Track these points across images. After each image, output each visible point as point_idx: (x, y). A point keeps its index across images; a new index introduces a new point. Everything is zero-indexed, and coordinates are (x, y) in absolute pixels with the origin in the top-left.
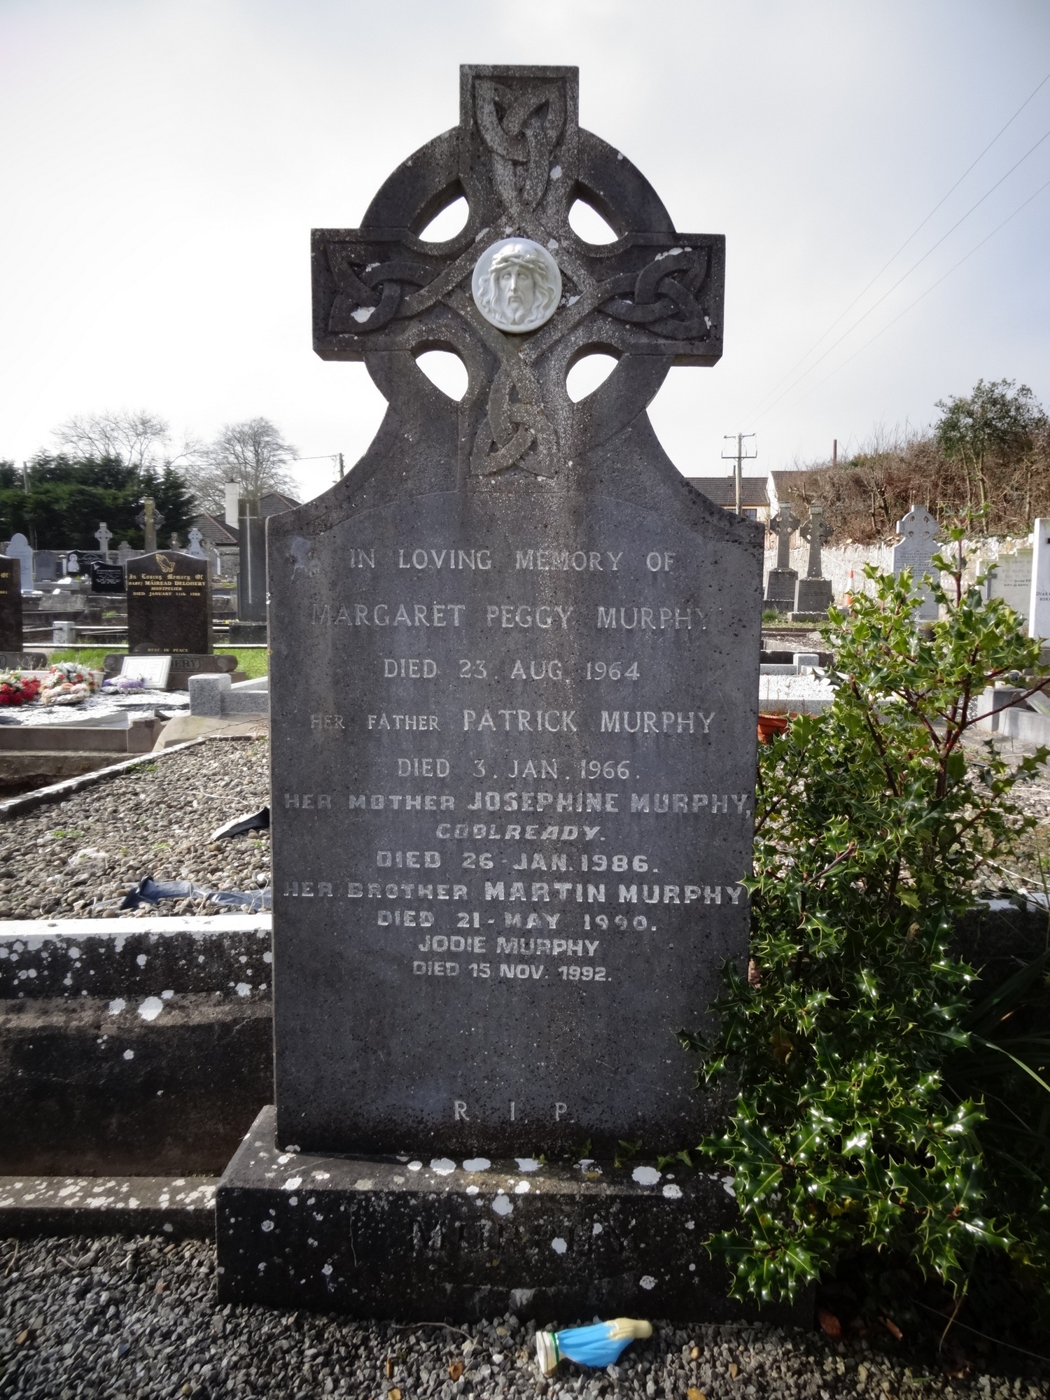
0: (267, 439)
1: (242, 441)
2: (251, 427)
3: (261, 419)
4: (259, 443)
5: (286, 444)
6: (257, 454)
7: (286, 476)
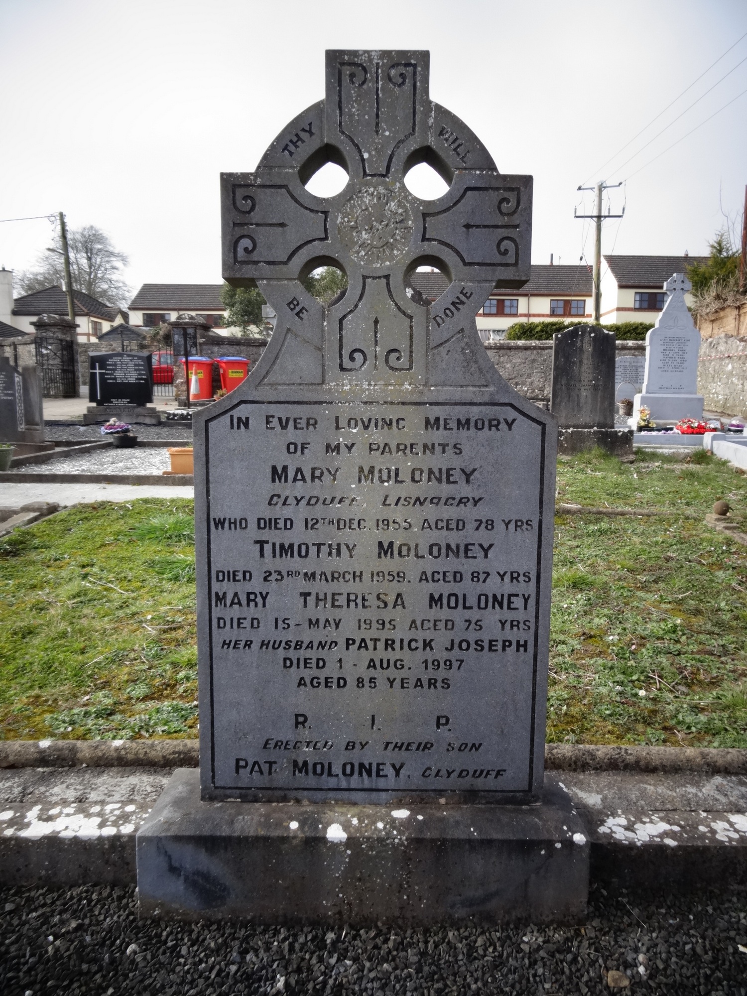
0: (99, 246)
1: (76, 248)
2: (82, 234)
3: (92, 227)
4: (91, 250)
5: (116, 251)
6: (89, 259)
7: (117, 281)
